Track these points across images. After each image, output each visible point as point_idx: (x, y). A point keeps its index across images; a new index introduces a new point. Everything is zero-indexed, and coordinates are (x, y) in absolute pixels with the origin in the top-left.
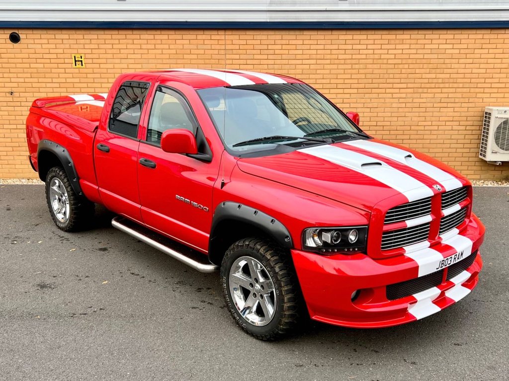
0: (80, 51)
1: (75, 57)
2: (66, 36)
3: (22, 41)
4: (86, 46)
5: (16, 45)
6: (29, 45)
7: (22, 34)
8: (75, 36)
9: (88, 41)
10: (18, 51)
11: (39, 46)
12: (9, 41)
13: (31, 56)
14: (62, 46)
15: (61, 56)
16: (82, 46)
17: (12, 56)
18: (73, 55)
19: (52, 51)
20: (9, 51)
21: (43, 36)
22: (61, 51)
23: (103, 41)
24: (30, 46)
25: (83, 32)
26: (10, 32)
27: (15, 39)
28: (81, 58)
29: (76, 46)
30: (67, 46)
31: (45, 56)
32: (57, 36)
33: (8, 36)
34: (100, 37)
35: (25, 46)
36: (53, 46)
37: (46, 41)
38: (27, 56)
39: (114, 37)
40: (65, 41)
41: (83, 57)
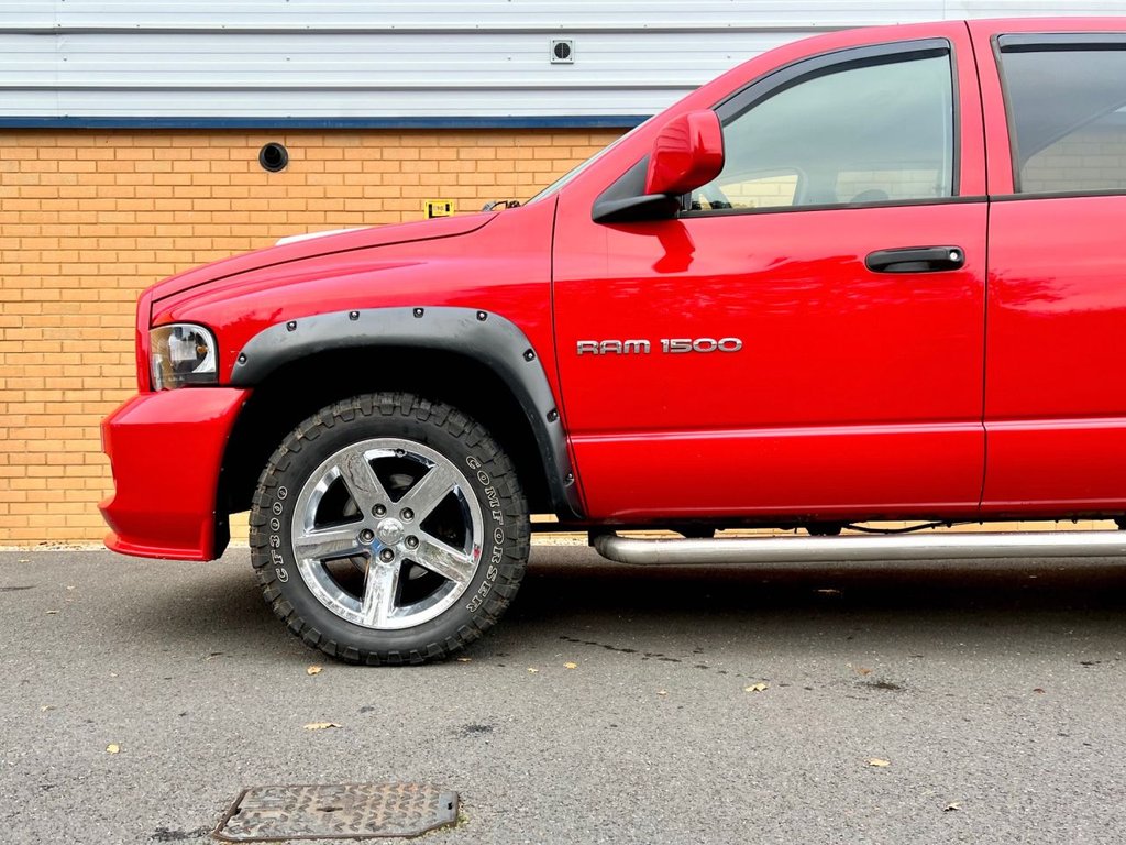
0: (445, 191)
1: (430, 206)
2: (413, 153)
3: (291, 166)
4: (464, 179)
5: (275, 177)
6: (310, 177)
7: (294, 148)
8: (436, 153)
9: (469, 166)
10: (280, 192)
11: (338, 179)
12: (257, 166)
13: (313, 205)
14: (398, 179)
15: (395, 205)
16: (451, 179)
17: (263, 204)
18: (428, 202)
19: (369, 192)
20: (254, 191)
21: (349, 154)
22: (395, 192)
23: (508, 166)
24: (312, 179)
25: (458, 141)
26: (264, 142)
27: (273, 159)
28: (448, 210)
29: (436, 179)
30: (414, 179)
31: (351, 205)
32: (388, 153)
33: (256, 153)
34: (502, 153)
35: (301, 179)
36: (376, 179)
37: (356, 166)
38: (300, 205)
39: (539, 153)
40: (407, 166)
41: (451, 208)
